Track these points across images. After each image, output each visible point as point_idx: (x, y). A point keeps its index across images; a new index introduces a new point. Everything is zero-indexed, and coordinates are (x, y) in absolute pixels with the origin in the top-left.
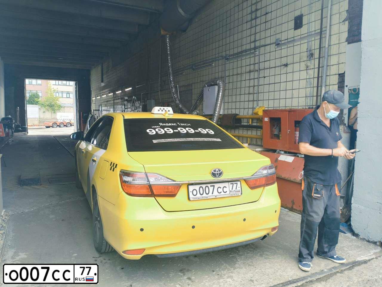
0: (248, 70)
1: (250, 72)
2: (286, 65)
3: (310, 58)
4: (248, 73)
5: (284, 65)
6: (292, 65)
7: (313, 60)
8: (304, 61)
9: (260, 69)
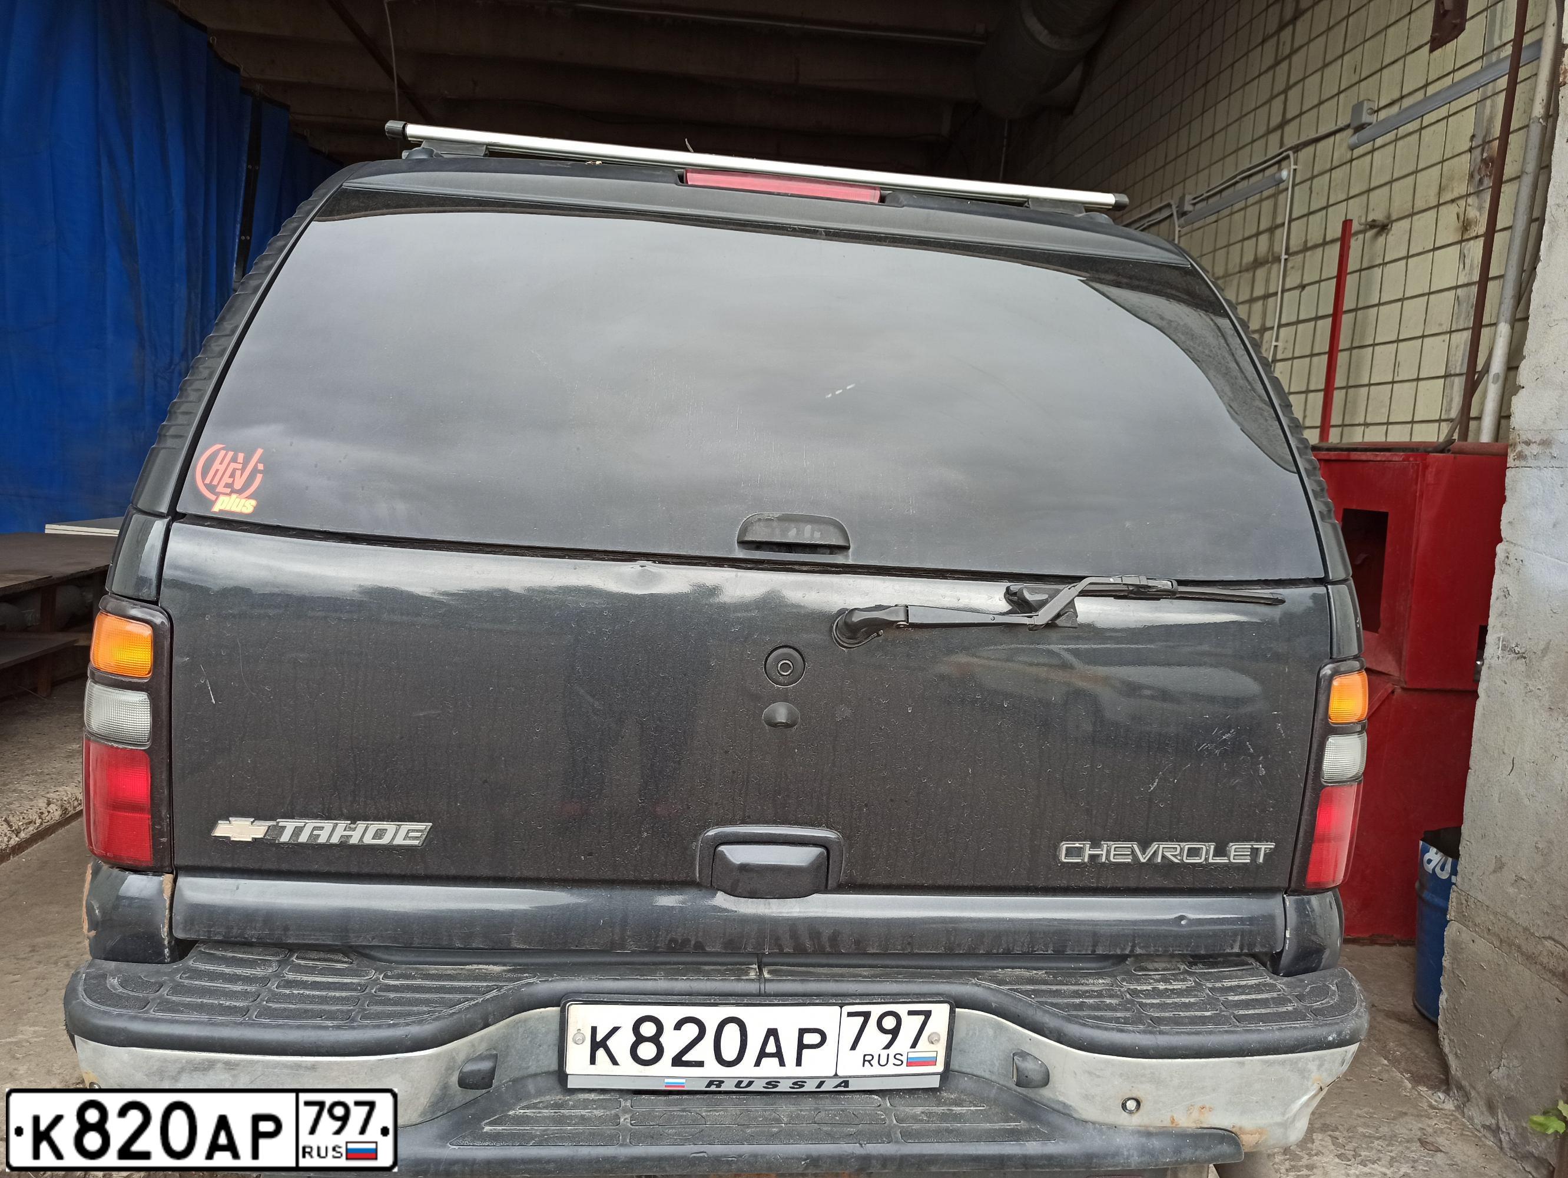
0: (1249, 258)
1: (1257, 263)
2: (1383, 226)
3: (1480, 182)
4: (1247, 270)
5: (1376, 227)
6: (1405, 224)
7: (1490, 192)
8: (1453, 201)
9: (1291, 251)
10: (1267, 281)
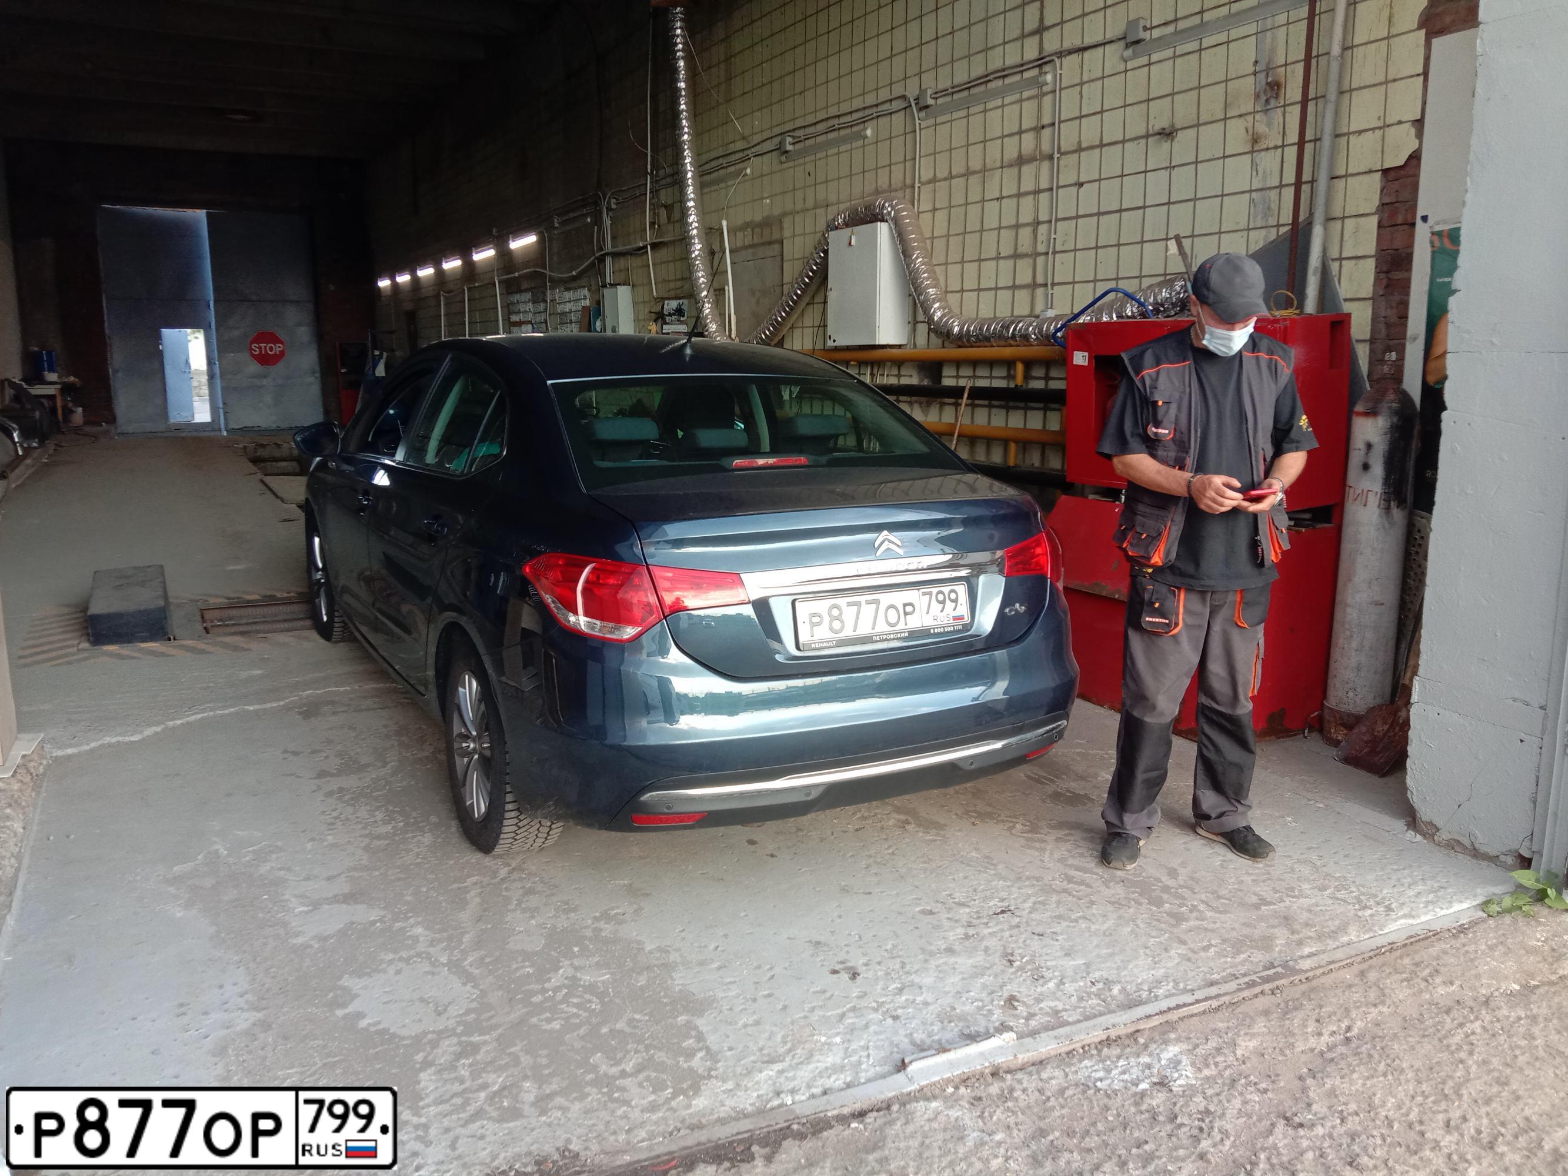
0: (1011, 153)
1: (1021, 161)
2: (1168, 134)
3: (1267, 101)
4: (1011, 166)
5: (1160, 134)
6: (1192, 132)
7: (1280, 111)
8: (1240, 116)
9: (1063, 150)
10: (1037, 177)
